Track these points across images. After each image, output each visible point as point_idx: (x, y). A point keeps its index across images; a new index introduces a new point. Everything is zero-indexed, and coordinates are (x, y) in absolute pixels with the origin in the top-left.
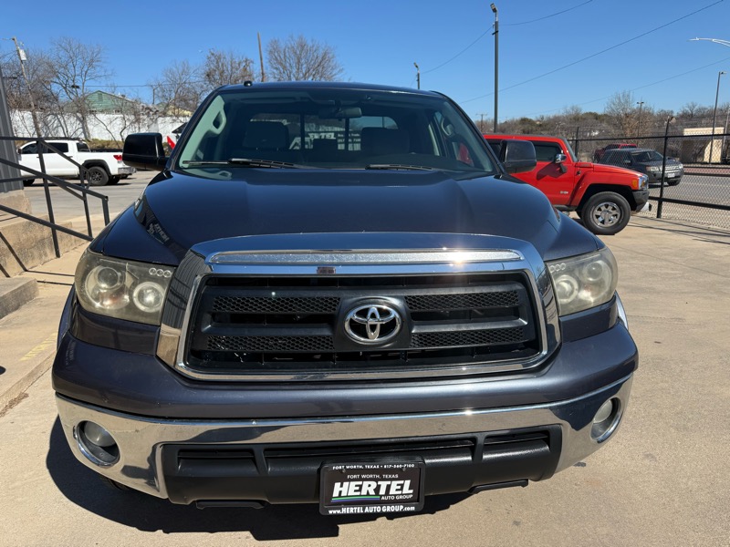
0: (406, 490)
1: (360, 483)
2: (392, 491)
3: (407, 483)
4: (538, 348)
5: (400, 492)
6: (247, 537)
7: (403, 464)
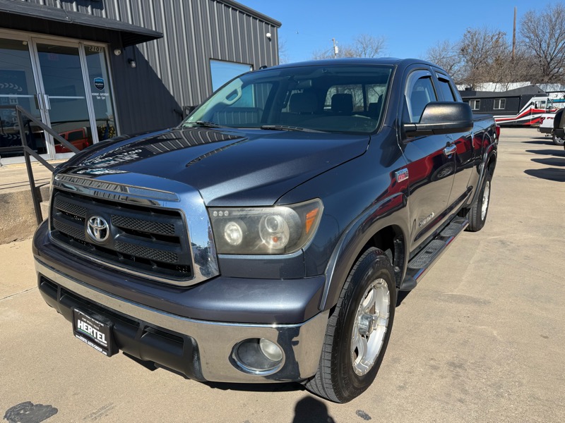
1: (87, 325)
2: (98, 338)
3: (103, 335)
5: (101, 340)
7: (99, 321)
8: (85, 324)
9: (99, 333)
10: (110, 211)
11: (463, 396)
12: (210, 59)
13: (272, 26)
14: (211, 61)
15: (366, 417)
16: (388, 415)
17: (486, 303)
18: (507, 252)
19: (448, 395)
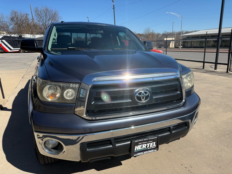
0: (154, 145)
1: (142, 145)
3: (155, 143)
4: (182, 100)
5: (152, 146)
6: (94, 171)
8: (140, 146)
9: (151, 144)
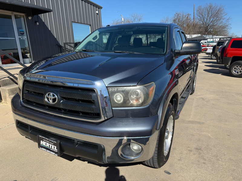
3: (56, 147)
4: (100, 116)
5: (54, 149)
7: (54, 141)
8: (45, 142)
9: (53, 146)
10: (58, 90)
11: (204, 161)
12: (72, 22)
13: (98, 8)
14: (73, 23)
15: (169, 173)
16: (177, 171)
17: (203, 123)
18: (205, 103)
19: (198, 161)
